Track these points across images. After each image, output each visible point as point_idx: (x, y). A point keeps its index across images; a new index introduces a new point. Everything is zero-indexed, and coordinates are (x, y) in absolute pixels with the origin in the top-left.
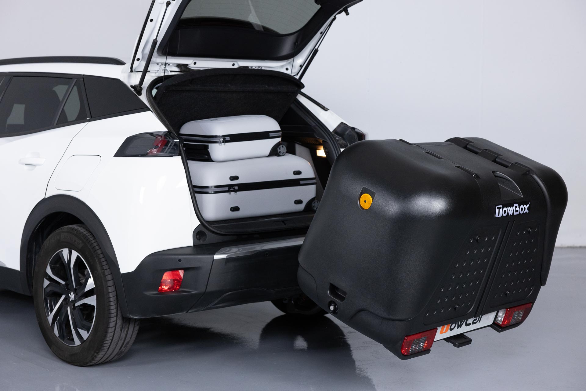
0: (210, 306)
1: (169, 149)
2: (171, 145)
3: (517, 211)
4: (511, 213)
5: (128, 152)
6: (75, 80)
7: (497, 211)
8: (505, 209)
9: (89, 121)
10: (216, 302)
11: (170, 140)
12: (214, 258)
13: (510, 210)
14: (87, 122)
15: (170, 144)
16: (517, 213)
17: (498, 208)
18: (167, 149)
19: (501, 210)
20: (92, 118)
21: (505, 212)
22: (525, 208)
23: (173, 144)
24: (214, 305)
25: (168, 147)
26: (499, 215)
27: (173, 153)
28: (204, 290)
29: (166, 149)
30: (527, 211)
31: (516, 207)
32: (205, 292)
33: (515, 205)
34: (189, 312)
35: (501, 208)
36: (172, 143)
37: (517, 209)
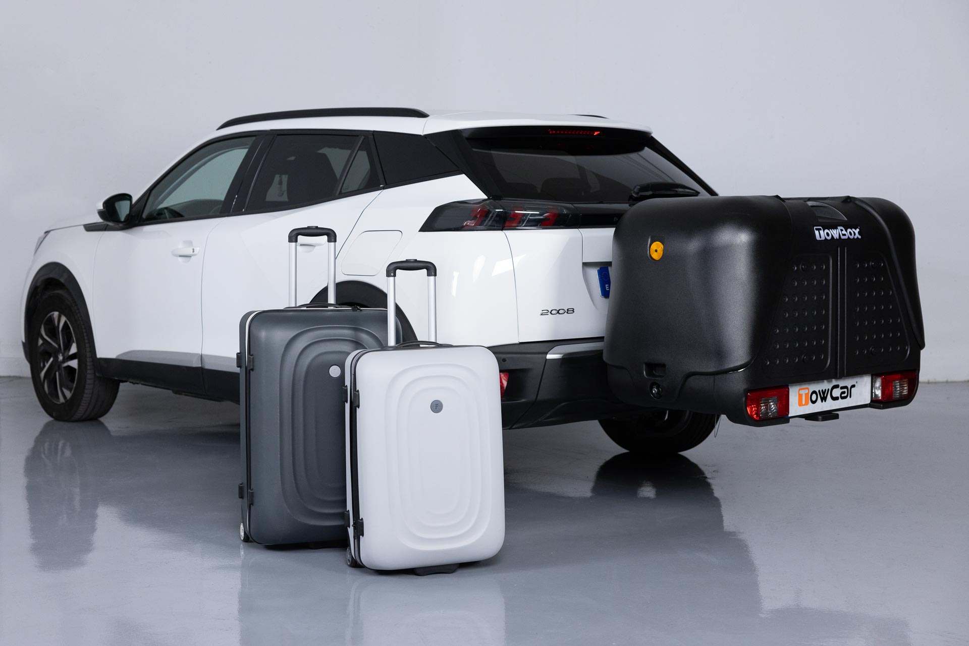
0: (540, 420)
1: (489, 220)
2: (492, 217)
3: (844, 235)
4: (836, 236)
5: (436, 226)
6: (363, 137)
7: (817, 232)
8: (826, 231)
9: (384, 188)
10: (548, 415)
11: (491, 210)
12: (547, 358)
13: (835, 233)
14: (381, 190)
15: (490, 215)
16: (846, 237)
17: (817, 229)
18: (487, 222)
19: (821, 232)
20: (386, 184)
21: (828, 234)
22: (854, 232)
23: (495, 215)
24: (545, 419)
25: (489, 219)
26: (820, 237)
27: (495, 226)
28: (535, 398)
29: (485, 220)
30: (857, 235)
31: (842, 230)
32: (535, 401)
33: (840, 228)
34: (514, 427)
35: (820, 229)
36: (493, 214)
37: (844, 232)
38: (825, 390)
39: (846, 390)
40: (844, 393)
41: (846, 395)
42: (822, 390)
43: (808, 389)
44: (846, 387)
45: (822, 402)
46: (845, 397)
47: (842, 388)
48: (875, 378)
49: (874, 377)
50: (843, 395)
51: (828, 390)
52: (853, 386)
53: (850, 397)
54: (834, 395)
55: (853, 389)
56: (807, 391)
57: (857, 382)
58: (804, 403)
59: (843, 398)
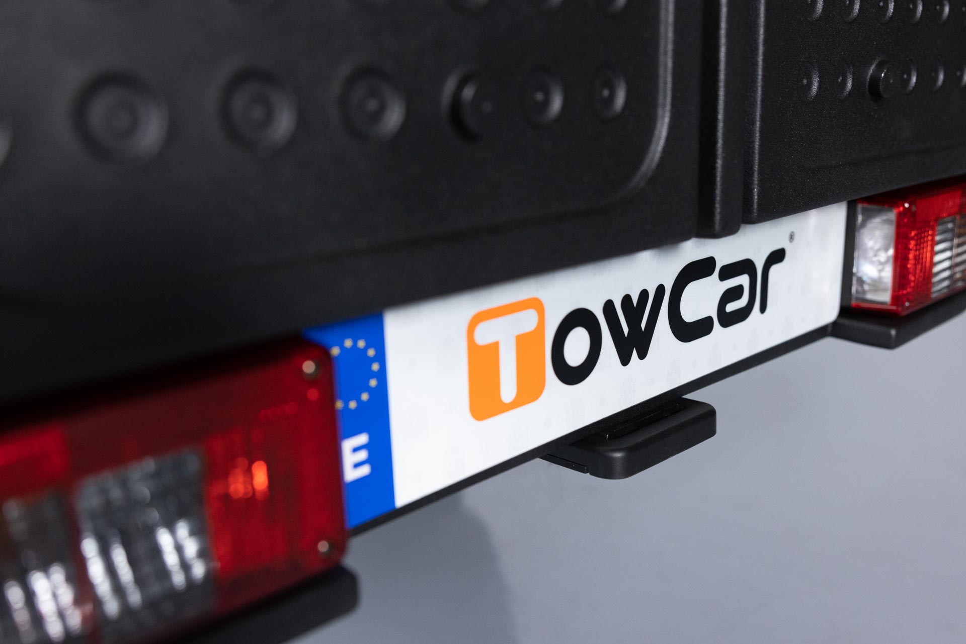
38: (644, 294)
39: (743, 280)
40: (733, 294)
41: (742, 302)
42: (627, 299)
43: (536, 304)
44: (746, 267)
45: (625, 361)
46: (742, 315)
47: (728, 272)
48: (864, 211)
49: (860, 207)
50: (731, 307)
51: (661, 289)
52: (777, 256)
53: (763, 309)
54: (690, 312)
55: (774, 270)
56: (527, 321)
57: (792, 237)
58: (508, 390)
59: (728, 319)
